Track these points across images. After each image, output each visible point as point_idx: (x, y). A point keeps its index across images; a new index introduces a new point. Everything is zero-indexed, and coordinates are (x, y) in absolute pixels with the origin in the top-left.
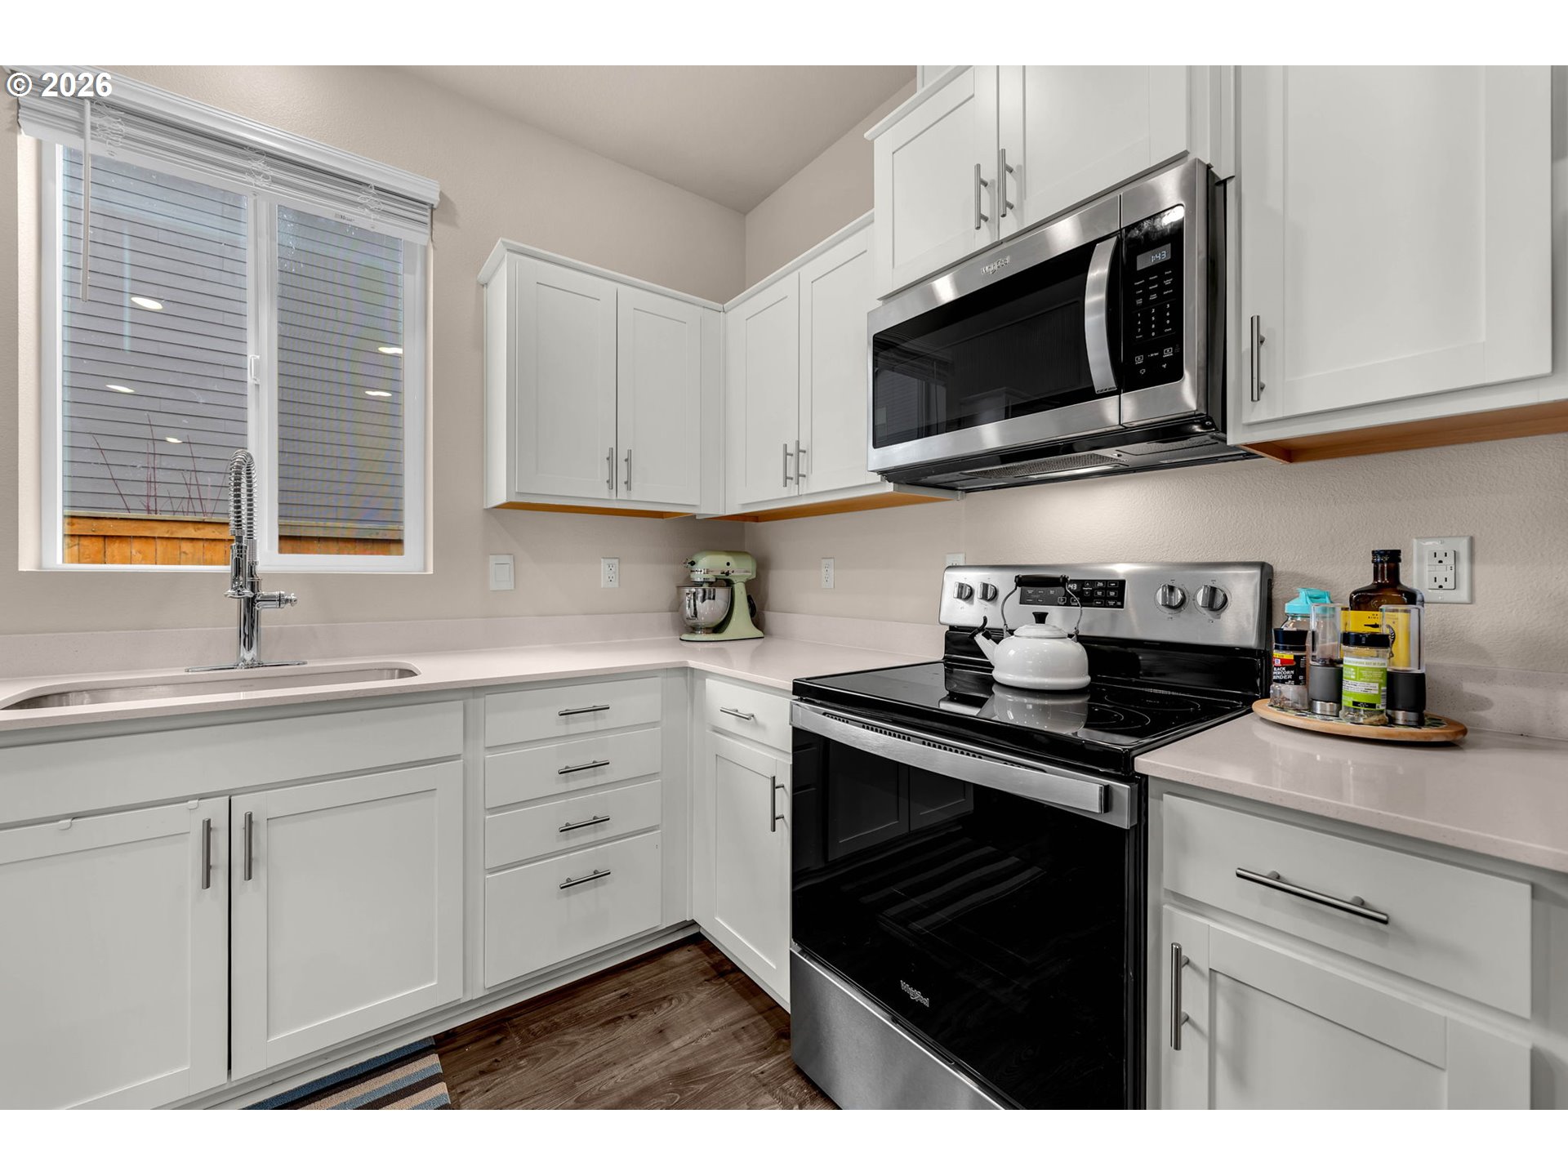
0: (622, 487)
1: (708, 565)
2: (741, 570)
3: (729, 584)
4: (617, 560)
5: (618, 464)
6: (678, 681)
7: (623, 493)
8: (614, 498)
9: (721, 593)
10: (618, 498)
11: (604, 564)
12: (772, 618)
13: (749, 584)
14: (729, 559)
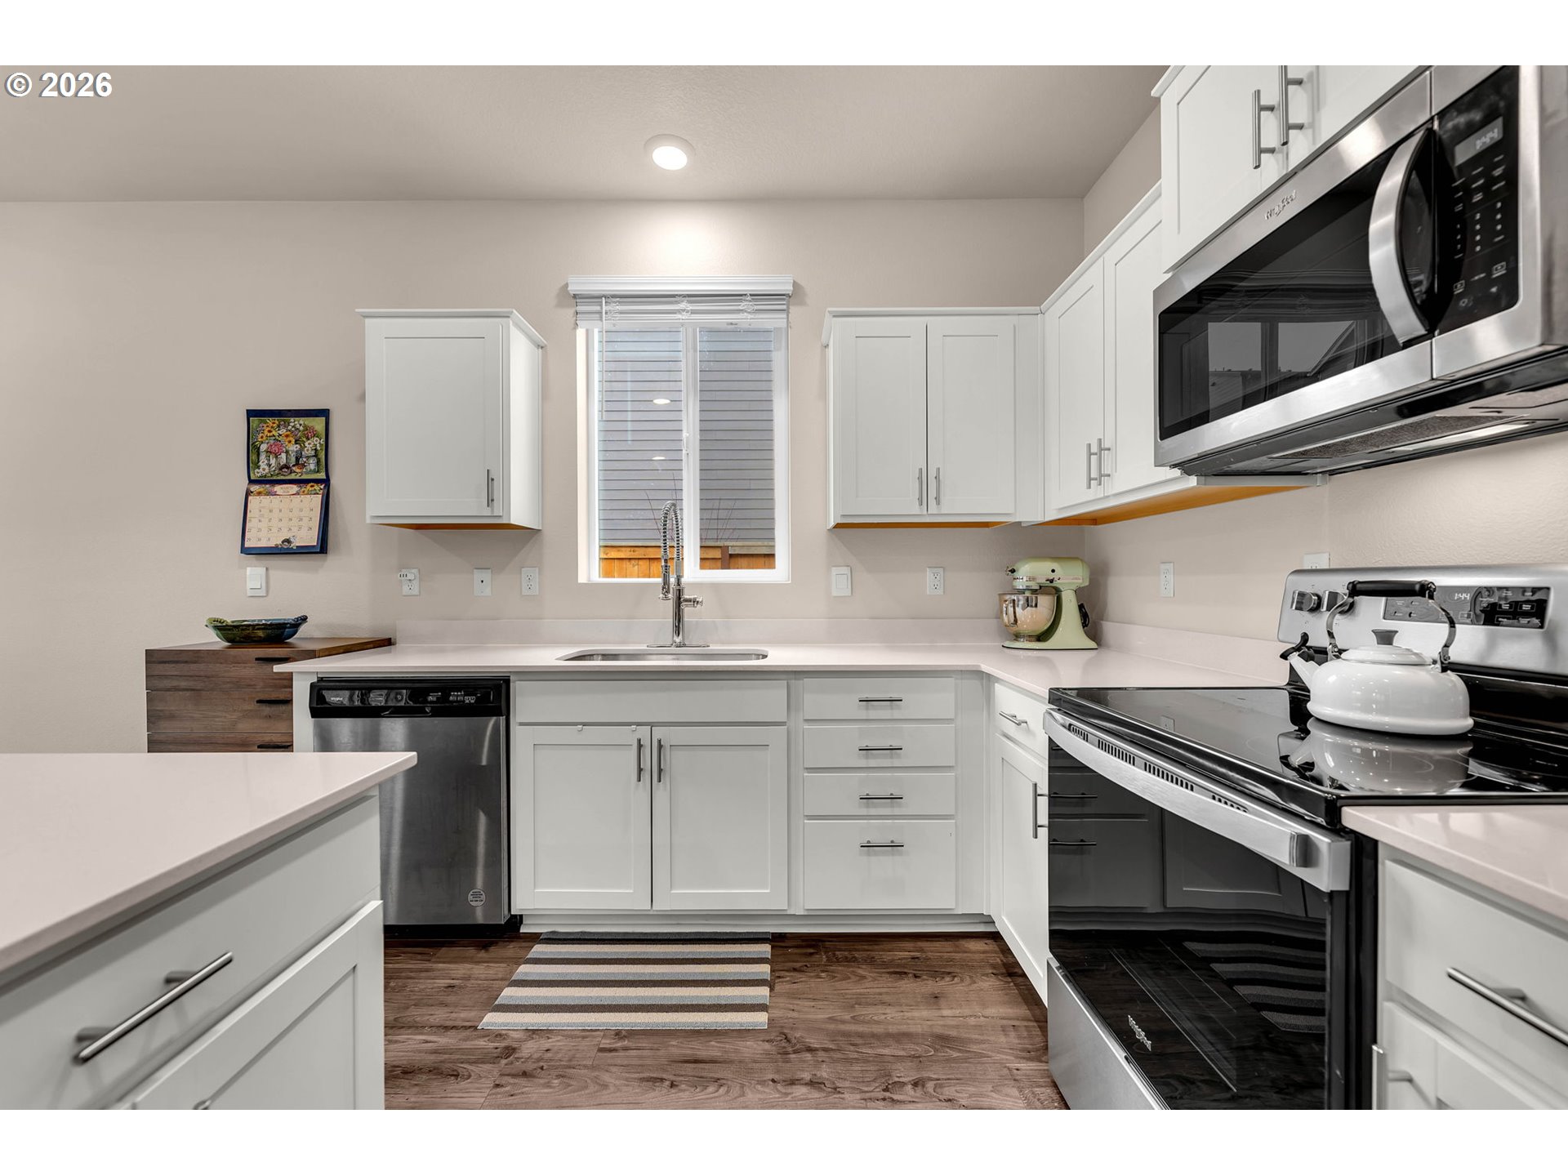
0: (932, 502)
1: (1031, 572)
2: (1071, 577)
3: (1057, 592)
4: (942, 569)
5: (928, 483)
6: (974, 684)
7: (933, 509)
8: (925, 512)
9: (1045, 602)
10: (929, 512)
11: (929, 574)
12: (1109, 629)
13: (1079, 592)
14: (1055, 565)
